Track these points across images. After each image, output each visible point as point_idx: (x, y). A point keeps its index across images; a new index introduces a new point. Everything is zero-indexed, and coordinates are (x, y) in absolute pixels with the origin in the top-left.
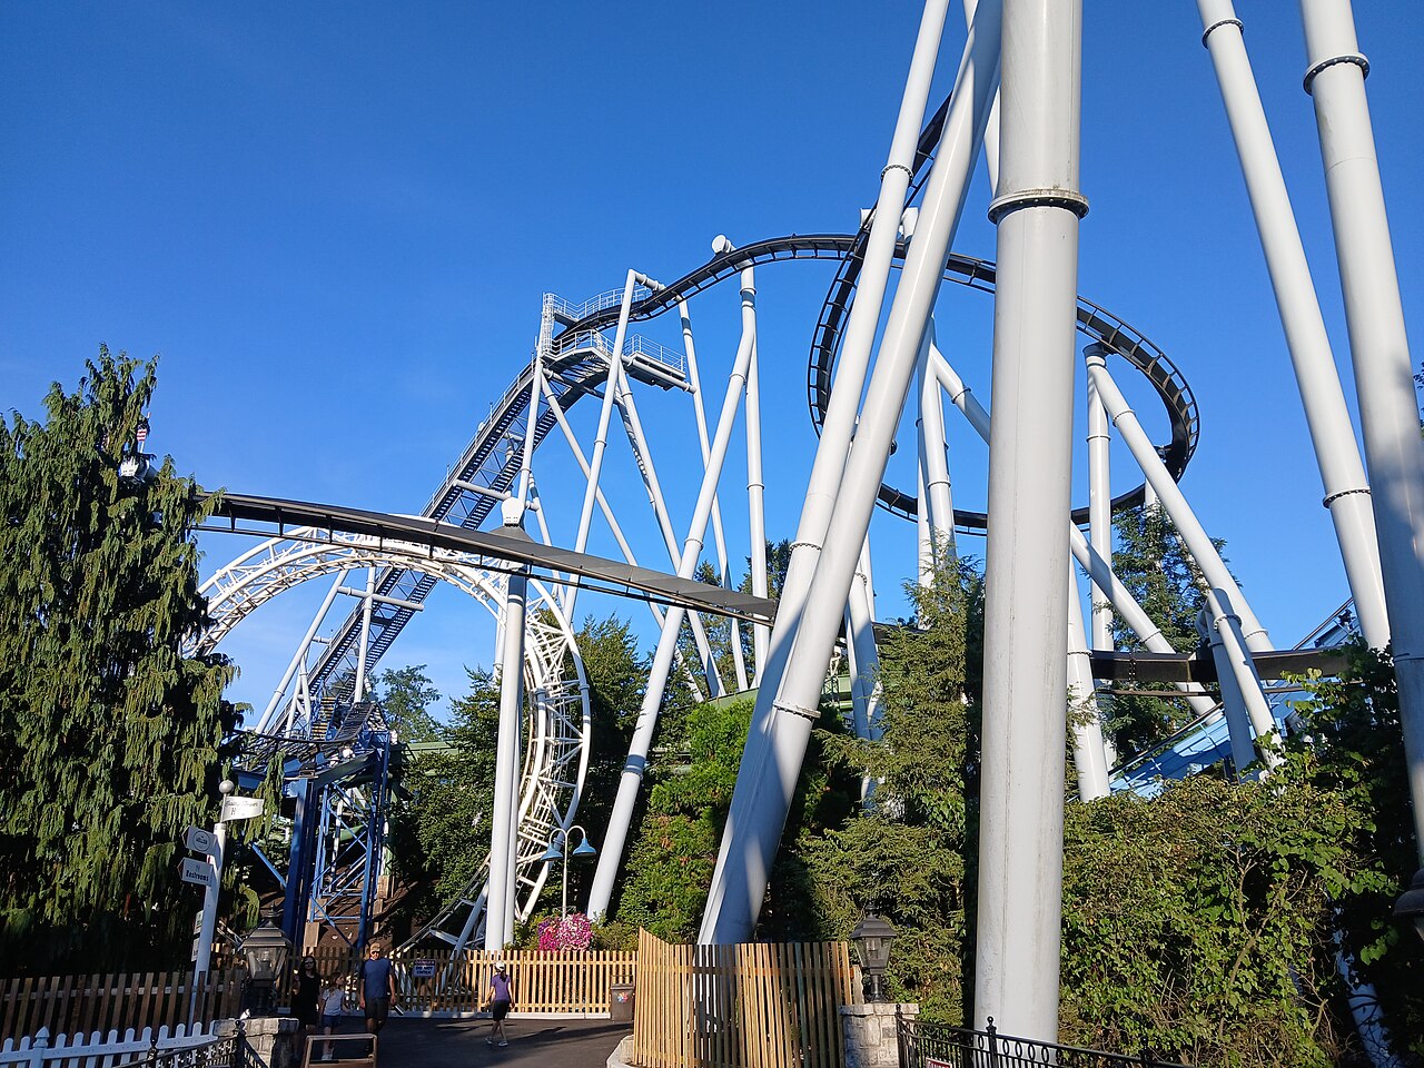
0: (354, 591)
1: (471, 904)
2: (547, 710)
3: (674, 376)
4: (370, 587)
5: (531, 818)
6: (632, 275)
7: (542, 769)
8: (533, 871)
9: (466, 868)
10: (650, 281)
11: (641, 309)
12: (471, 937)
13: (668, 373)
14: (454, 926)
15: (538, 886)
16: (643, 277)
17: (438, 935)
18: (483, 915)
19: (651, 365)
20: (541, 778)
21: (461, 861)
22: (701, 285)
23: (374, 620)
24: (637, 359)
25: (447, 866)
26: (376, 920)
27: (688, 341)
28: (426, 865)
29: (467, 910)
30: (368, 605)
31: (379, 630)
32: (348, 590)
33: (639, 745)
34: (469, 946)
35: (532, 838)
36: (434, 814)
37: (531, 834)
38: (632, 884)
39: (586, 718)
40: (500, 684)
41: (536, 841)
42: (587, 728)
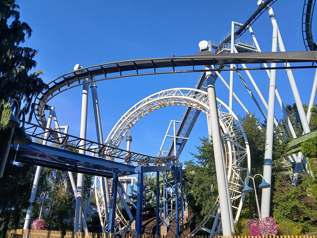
0: (171, 136)
1: (214, 217)
2: (230, 141)
3: (252, 48)
4: (175, 135)
5: (232, 182)
6: (233, 23)
7: (233, 163)
8: (236, 203)
9: (210, 205)
10: (239, 24)
11: (238, 33)
12: (216, 230)
13: (250, 47)
14: (209, 225)
15: (239, 209)
16: (237, 23)
17: (204, 229)
18: (219, 221)
19: (244, 46)
20: (233, 167)
21: (208, 202)
22: (256, 18)
23: (177, 144)
24: (239, 44)
25: (204, 205)
26: (184, 225)
27: (254, 39)
28: (197, 204)
29: (213, 219)
30: (175, 139)
31: (179, 146)
32: (169, 136)
33: (268, 155)
34: (216, 233)
35: (234, 190)
36: (196, 186)
37: (233, 189)
38: (277, 208)
39: (246, 143)
40: (212, 141)
41: (235, 191)
42: (248, 146)
